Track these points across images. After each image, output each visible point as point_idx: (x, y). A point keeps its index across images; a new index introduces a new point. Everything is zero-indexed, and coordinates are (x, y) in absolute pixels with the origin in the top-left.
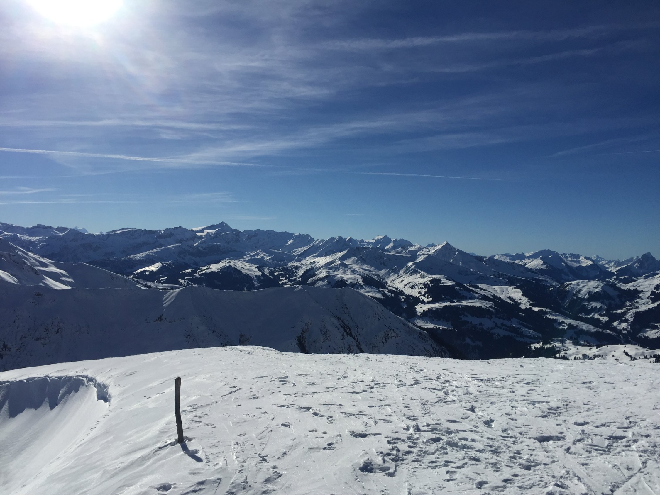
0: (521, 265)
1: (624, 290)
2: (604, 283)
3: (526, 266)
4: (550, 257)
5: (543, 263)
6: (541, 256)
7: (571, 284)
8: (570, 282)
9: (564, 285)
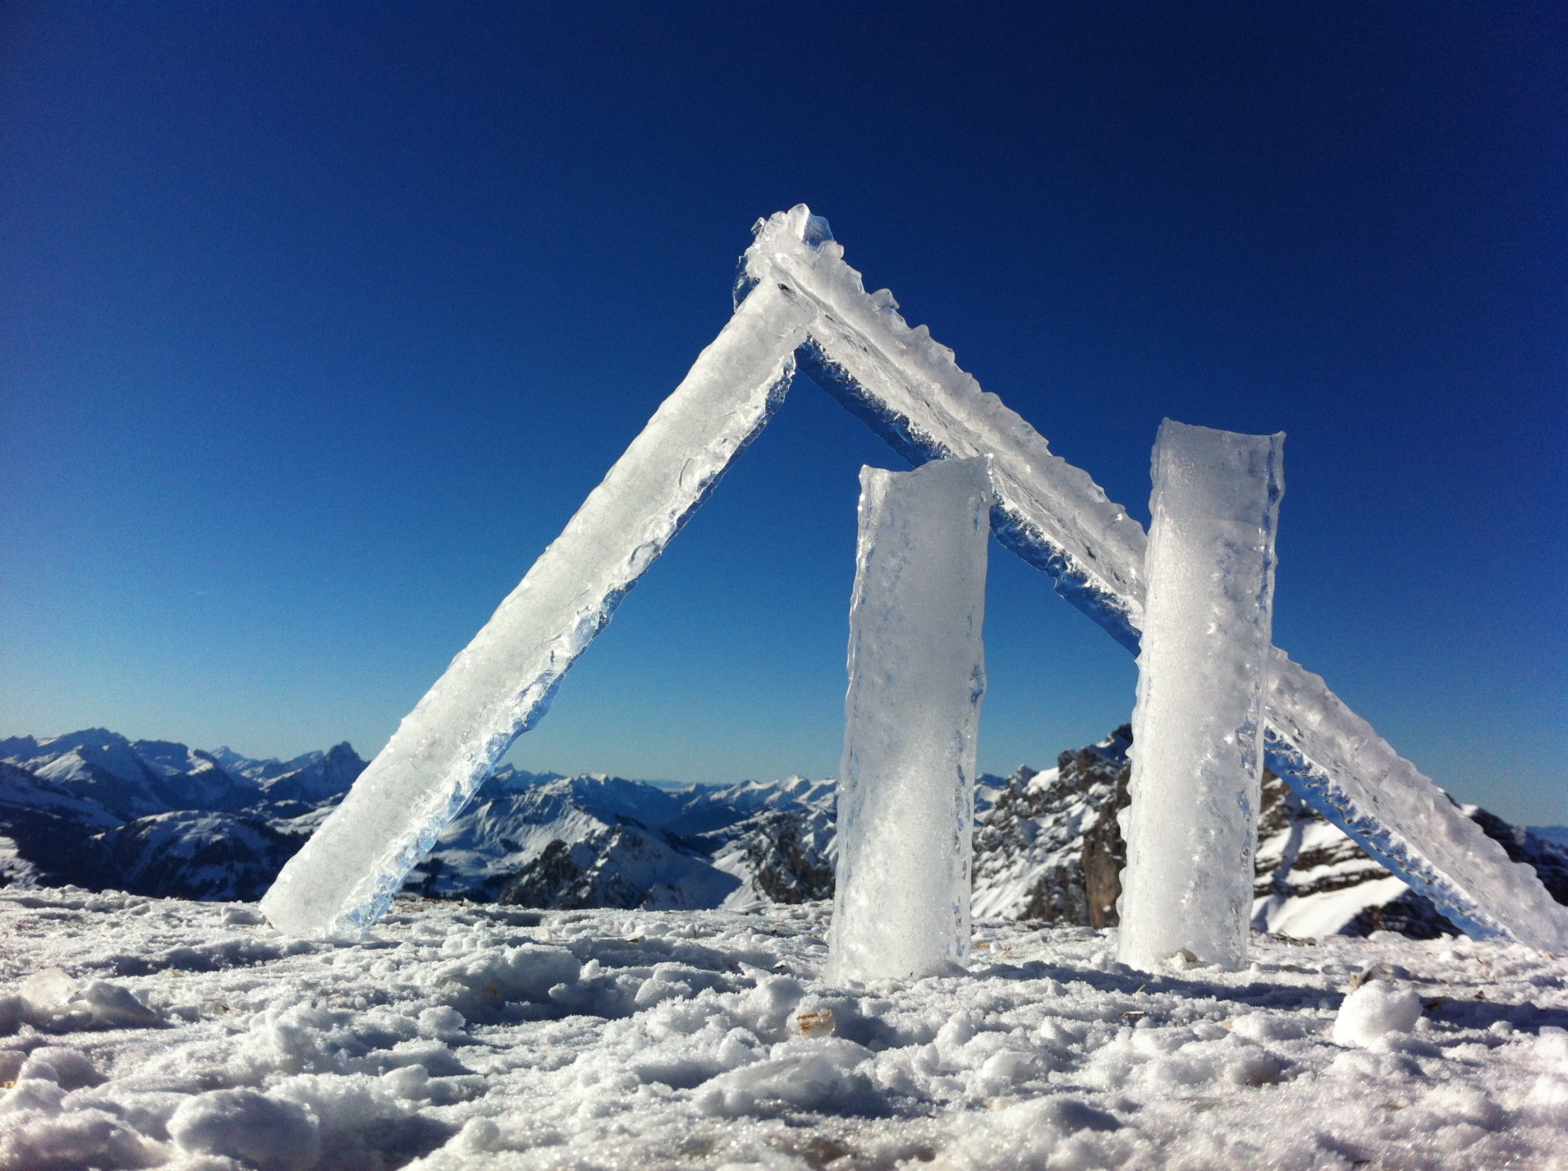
0: (23, 770)
1: (282, 836)
2: (237, 818)
3: (37, 773)
4: (105, 748)
5: (85, 765)
6: (80, 747)
7: (153, 822)
8: (151, 818)
9: (134, 825)
